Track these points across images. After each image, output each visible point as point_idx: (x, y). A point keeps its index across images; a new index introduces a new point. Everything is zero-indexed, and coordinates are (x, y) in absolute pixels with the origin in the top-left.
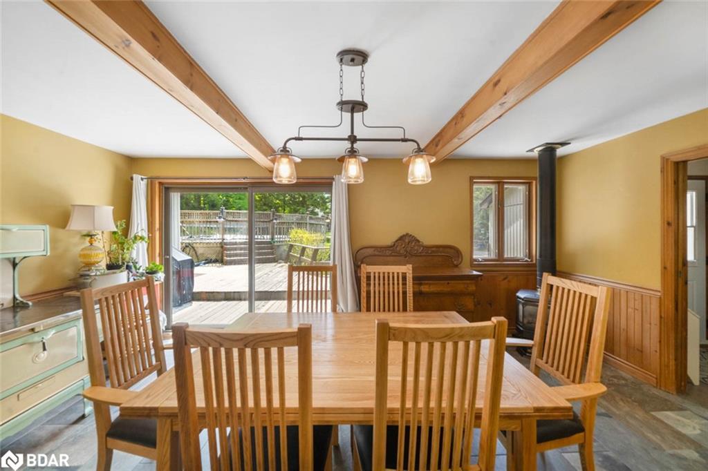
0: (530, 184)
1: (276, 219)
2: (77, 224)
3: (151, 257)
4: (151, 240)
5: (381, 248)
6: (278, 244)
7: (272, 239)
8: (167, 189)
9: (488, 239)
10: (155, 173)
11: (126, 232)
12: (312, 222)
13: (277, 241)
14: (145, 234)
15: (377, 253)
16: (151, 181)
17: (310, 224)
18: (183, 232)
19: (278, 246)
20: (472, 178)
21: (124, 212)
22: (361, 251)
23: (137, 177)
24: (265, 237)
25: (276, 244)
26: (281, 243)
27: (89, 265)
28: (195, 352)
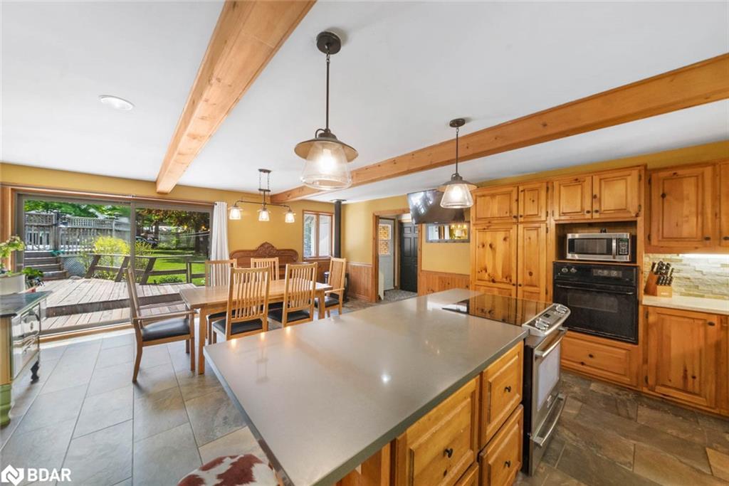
0: (332, 216)
6: (66, 255)
7: (56, 249)
8: (20, 196)
9: (310, 247)
12: (118, 228)
13: (63, 253)
17: (116, 230)
19: (65, 258)
20: (303, 211)
22: (235, 254)
24: (42, 246)
25: (61, 255)
26: (70, 255)
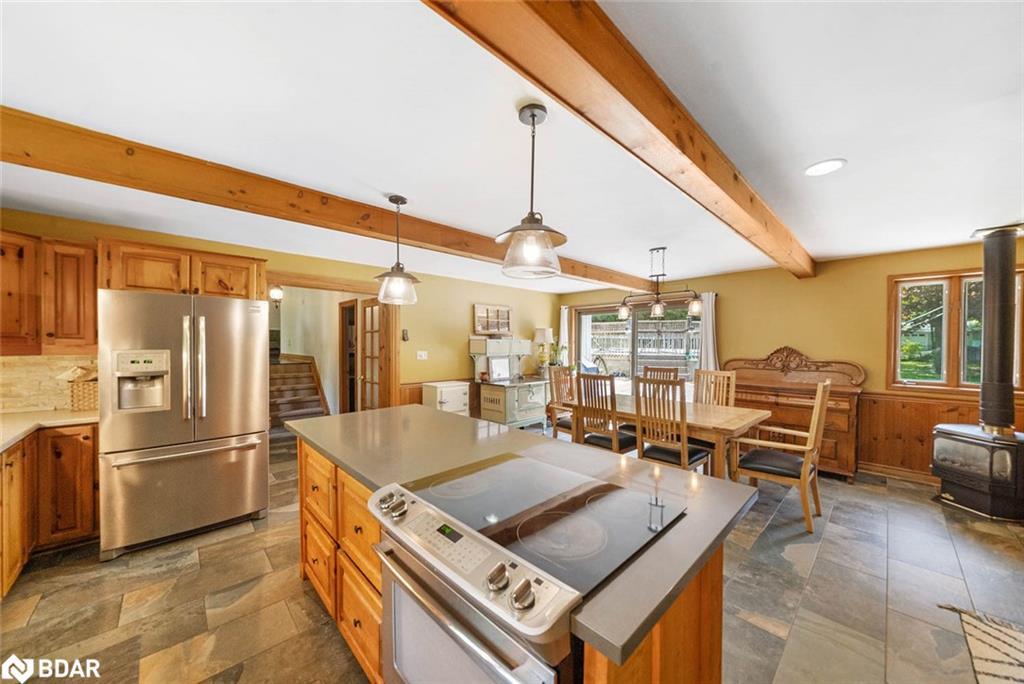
1: (692, 329)
2: (538, 340)
3: (570, 361)
4: (570, 348)
5: (752, 361)
7: (687, 353)
8: (579, 313)
10: (573, 303)
11: (558, 343)
14: (567, 345)
15: (747, 366)
16: (570, 308)
18: (593, 343)
20: (891, 278)
21: (557, 333)
22: (731, 363)
23: (563, 307)
24: (678, 350)
25: (692, 359)
27: (543, 362)
28: (582, 379)
